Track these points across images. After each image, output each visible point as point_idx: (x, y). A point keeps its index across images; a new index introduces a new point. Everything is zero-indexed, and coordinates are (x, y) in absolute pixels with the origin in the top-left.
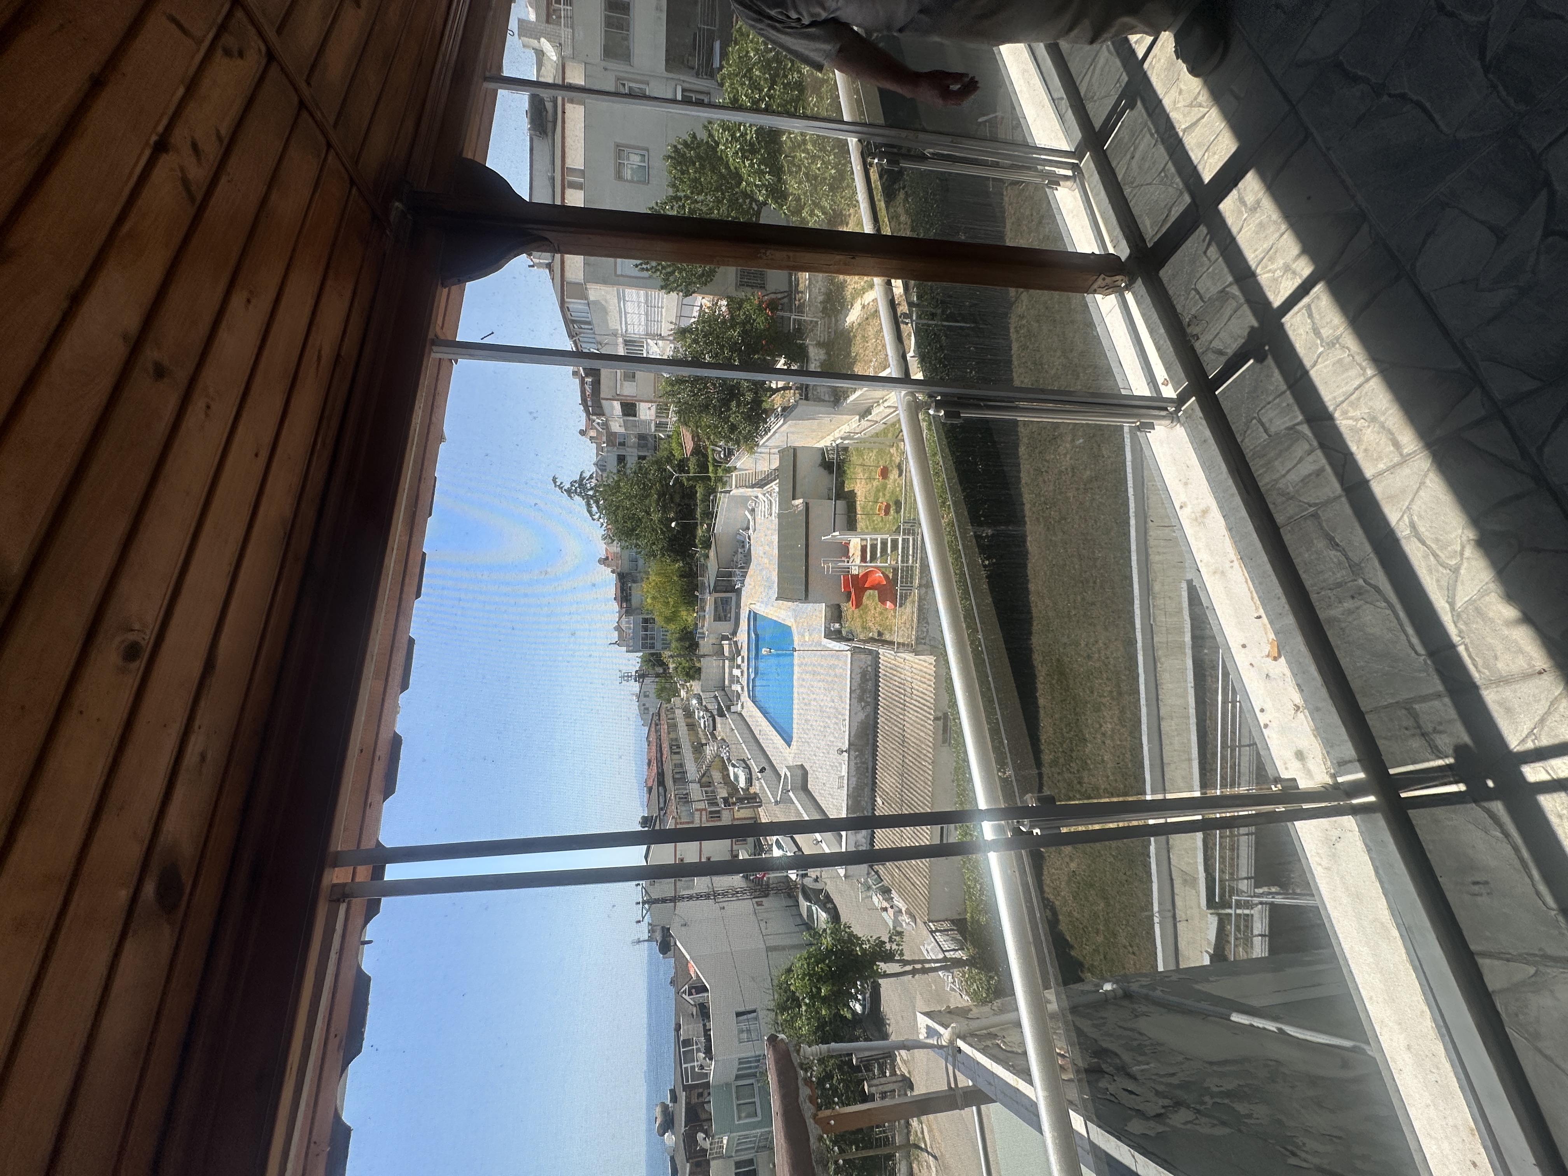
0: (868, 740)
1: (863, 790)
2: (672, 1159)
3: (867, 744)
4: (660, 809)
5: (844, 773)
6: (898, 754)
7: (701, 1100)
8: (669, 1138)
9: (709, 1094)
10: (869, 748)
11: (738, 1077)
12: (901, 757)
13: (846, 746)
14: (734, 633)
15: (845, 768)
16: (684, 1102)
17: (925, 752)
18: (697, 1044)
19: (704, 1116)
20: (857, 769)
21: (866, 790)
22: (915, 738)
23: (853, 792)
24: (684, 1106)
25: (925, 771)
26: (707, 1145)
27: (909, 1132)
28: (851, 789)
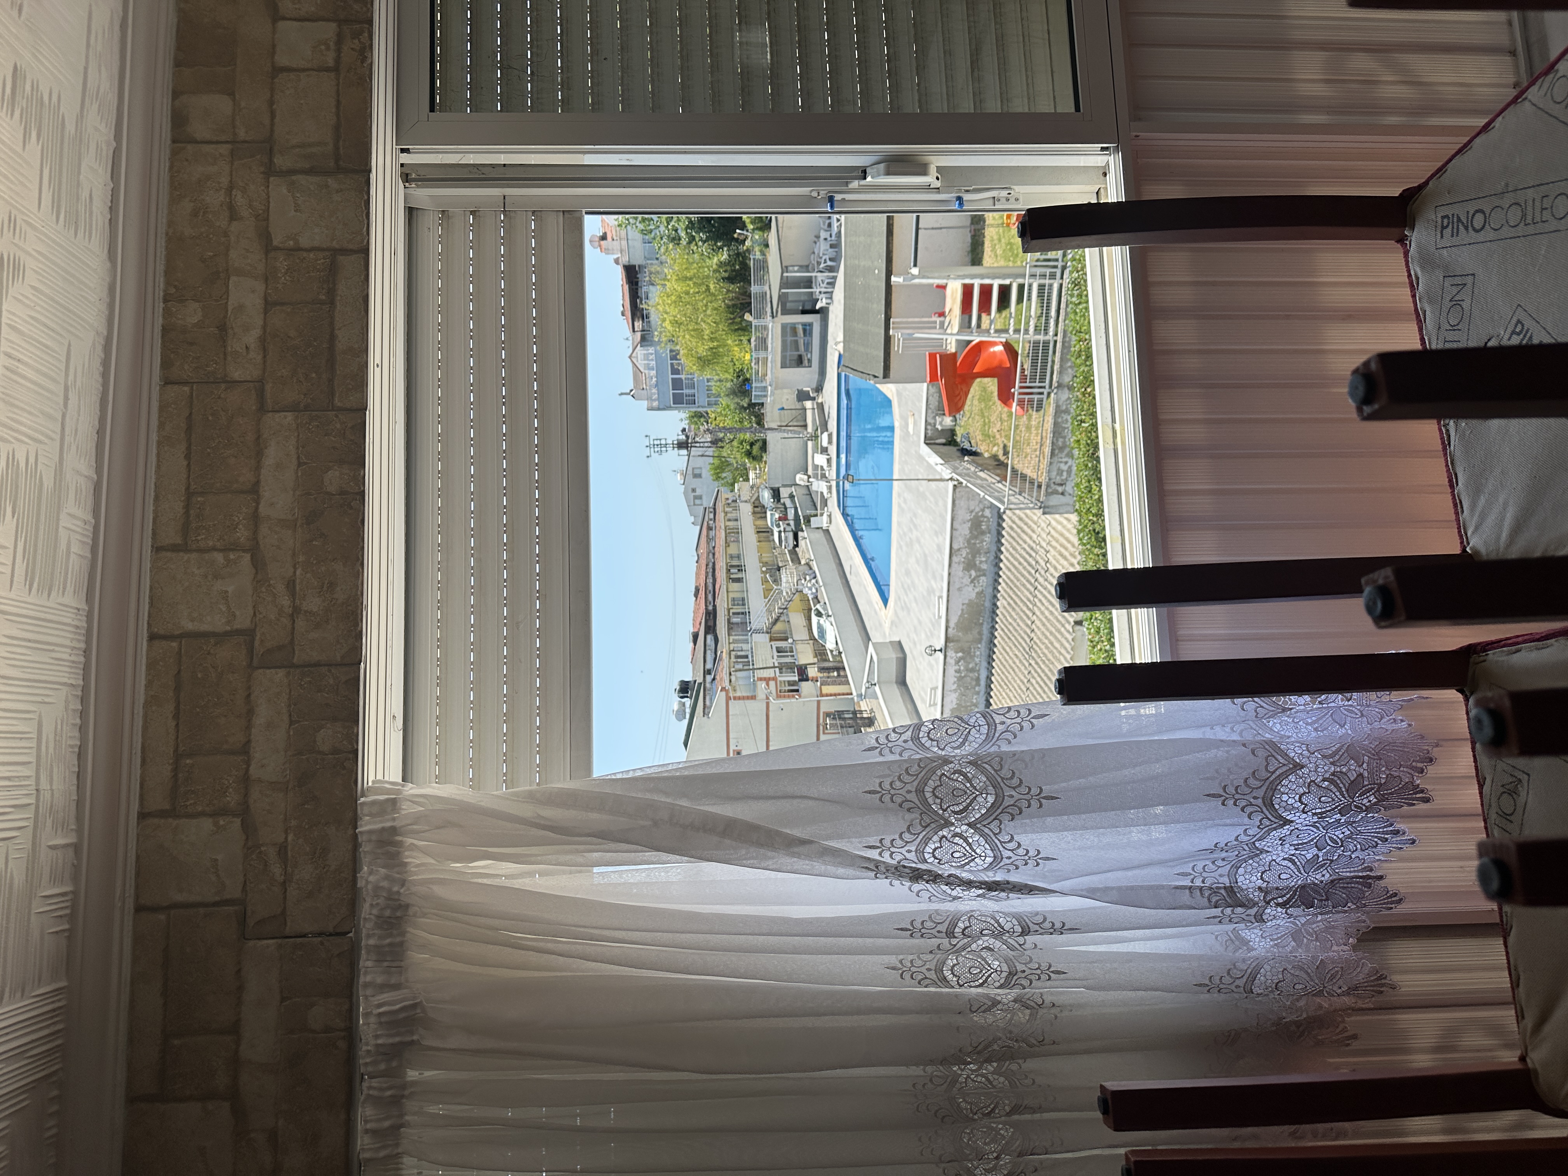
0: (979, 633)
3: (978, 640)
4: (707, 672)
6: (1023, 668)
10: (981, 647)
13: (940, 643)
14: (819, 389)
20: (960, 678)
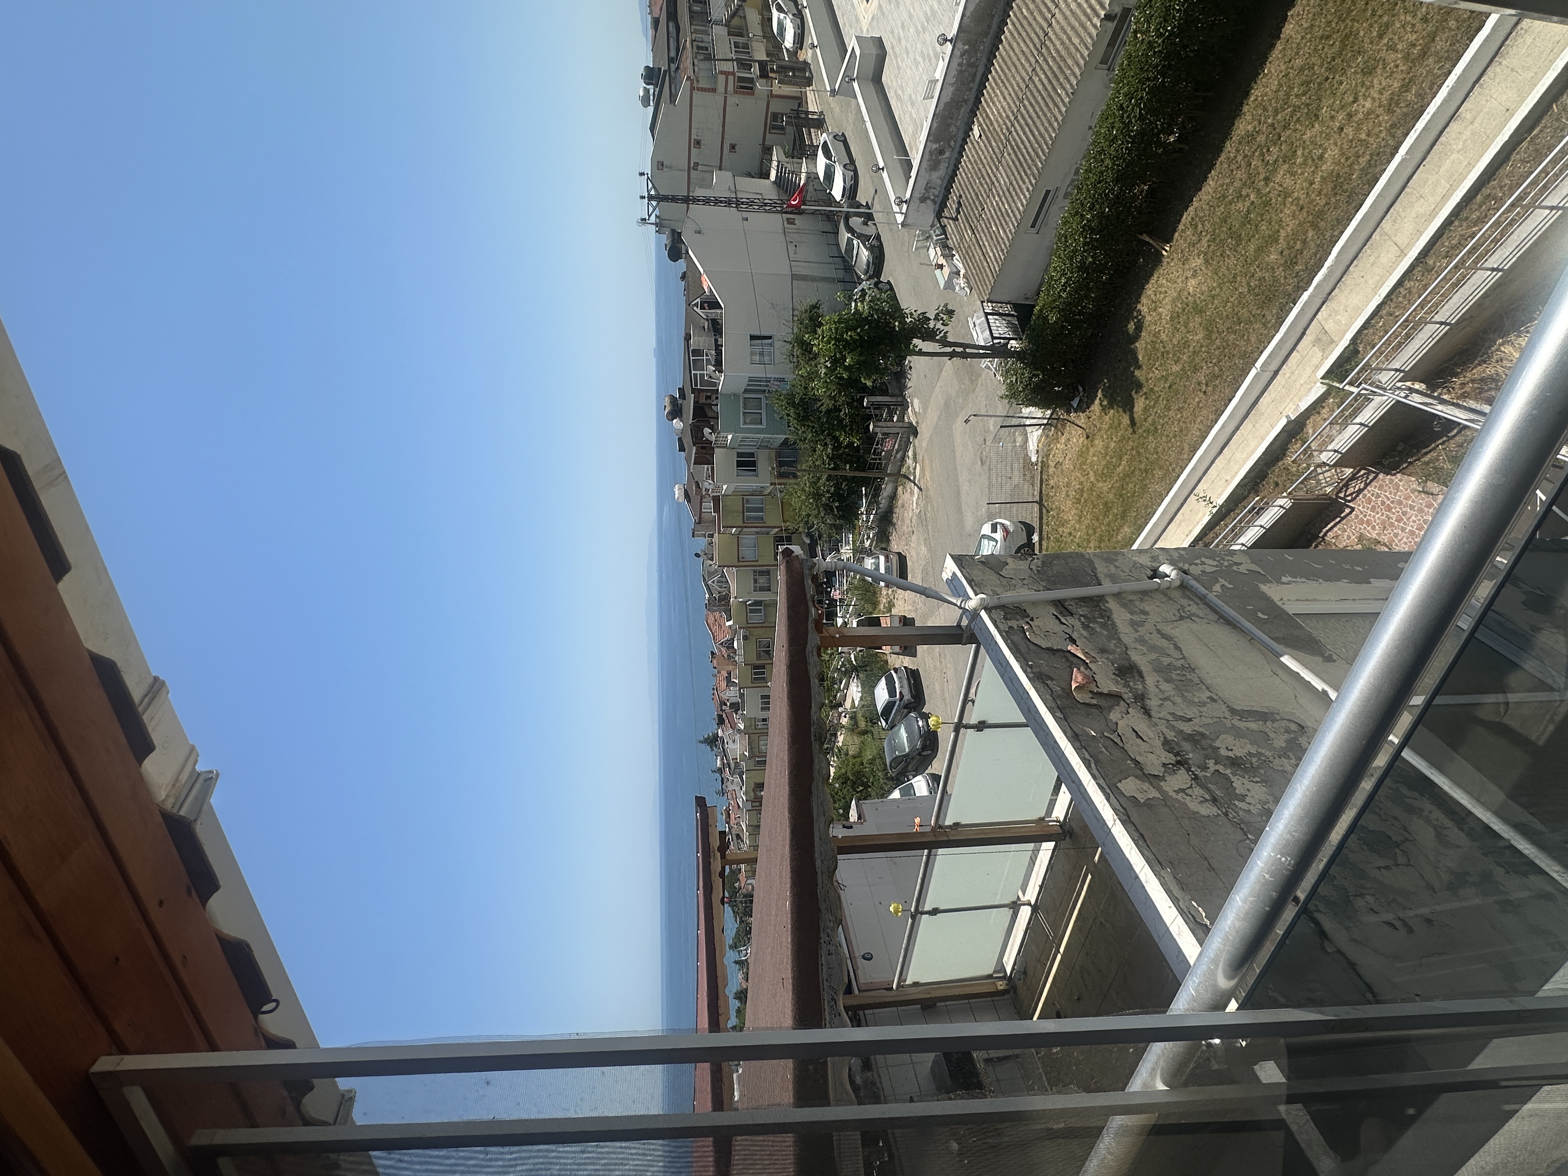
0: (989, 26)
1: (959, 108)
2: (680, 440)
3: (986, 34)
4: (671, 60)
5: (939, 74)
6: (1027, 65)
7: (708, 401)
8: (677, 423)
9: (717, 398)
10: (988, 41)
11: (746, 391)
12: (1030, 70)
13: (952, 32)
15: (942, 66)
16: (692, 402)
17: (1068, 72)
18: (707, 355)
19: (710, 414)
20: (960, 72)
21: (963, 110)
22: (1063, 43)
23: (944, 109)
24: (692, 405)
25: (1056, 105)
26: (713, 438)
27: (902, 466)
28: (941, 106)
